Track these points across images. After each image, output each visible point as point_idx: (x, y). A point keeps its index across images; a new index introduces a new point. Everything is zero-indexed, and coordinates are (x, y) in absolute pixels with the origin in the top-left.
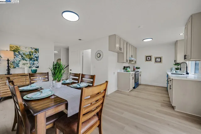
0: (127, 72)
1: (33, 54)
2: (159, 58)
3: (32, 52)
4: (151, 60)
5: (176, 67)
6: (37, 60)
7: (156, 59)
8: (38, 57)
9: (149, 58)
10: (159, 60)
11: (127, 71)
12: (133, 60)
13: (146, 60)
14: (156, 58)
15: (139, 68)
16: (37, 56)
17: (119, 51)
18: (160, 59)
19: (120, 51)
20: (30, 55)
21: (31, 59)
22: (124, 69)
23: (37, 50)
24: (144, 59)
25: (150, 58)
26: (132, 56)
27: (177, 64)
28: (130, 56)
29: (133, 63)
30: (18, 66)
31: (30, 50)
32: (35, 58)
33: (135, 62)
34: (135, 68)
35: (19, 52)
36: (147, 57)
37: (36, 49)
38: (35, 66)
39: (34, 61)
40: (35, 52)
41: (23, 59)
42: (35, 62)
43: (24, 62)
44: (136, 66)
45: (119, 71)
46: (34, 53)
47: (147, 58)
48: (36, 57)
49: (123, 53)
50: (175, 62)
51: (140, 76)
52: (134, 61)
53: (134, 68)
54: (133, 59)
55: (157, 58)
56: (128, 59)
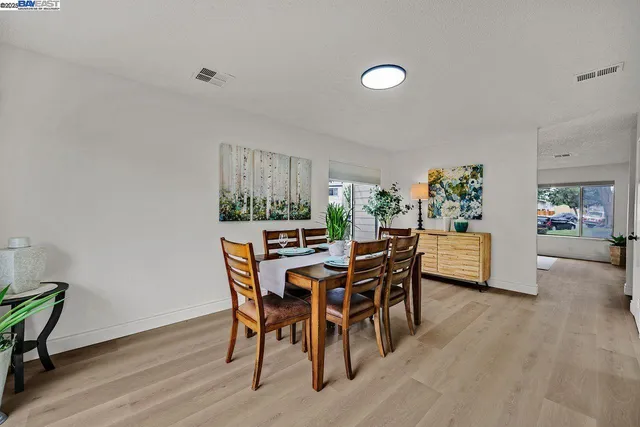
1: (467, 183)
3: (465, 178)
6: (477, 197)
8: (481, 188)
16: (477, 186)
20: (462, 185)
21: (463, 196)
23: (477, 170)
30: (439, 214)
31: (462, 173)
32: (473, 193)
35: (441, 183)
37: (475, 168)
38: (472, 214)
39: (471, 199)
40: (474, 176)
41: (449, 197)
42: (474, 204)
43: (450, 203)
46: (471, 180)
48: (475, 189)
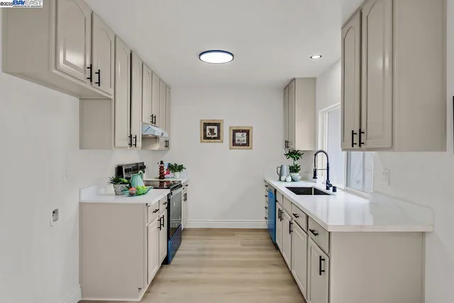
0: (132, 195)
2: (243, 131)
4: (218, 138)
5: (291, 162)
7: (234, 136)
9: (212, 131)
10: (242, 138)
11: (133, 190)
12: (156, 138)
13: (205, 138)
14: (235, 131)
15: (180, 168)
17: (87, 85)
18: (245, 134)
19: (93, 88)
22: (116, 181)
24: (198, 132)
25: (216, 131)
26: (153, 120)
27: (294, 154)
28: (147, 120)
29: (157, 147)
33: (167, 144)
34: (166, 168)
36: (206, 125)
44: (169, 159)
45: (88, 195)
47: (208, 131)
49: (110, 101)
50: (287, 147)
51: (185, 199)
52: (162, 140)
53: (162, 168)
54: (157, 131)
55: (239, 131)
56: (137, 132)
